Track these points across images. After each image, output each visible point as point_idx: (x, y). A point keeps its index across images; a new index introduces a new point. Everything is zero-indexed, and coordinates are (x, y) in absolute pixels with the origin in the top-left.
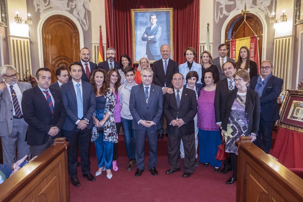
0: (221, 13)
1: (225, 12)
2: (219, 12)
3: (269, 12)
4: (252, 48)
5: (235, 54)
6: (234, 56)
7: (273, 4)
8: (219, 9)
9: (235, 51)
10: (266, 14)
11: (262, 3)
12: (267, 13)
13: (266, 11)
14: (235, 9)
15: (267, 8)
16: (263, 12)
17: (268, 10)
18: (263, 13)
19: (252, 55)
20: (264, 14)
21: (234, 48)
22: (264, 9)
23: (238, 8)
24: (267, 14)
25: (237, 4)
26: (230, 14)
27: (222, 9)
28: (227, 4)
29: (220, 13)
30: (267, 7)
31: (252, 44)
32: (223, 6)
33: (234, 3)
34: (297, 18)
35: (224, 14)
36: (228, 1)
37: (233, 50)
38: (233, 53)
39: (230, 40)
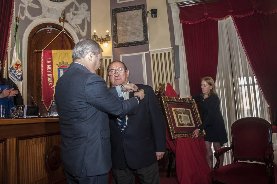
0: (23, 14)
1: (27, 14)
2: (19, 11)
3: (81, 31)
5: (52, 69)
6: (50, 72)
7: (85, 24)
8: (19, 7)
10: (77, 32)
11: (72, 19)
12: (79, 31)
13: (78, 29)
14: (41, 16)
15: (78, 26)
16: (74, 28)
17: (79, 27)
18: (74, 30)
20: (75, 31)
21: (48, 61)
22: (75, 26)
23: (45, 16)
24: (78, 32)
25: (43, 11)
26: (34, 19)
27: (23, 9)
28: (30, 5)
29: (21, 12)
30: (78, 25)
32: (26, 6)
33: (39, 8)
34: (115, 42)
35: (27, 16)
36: (32, 3)
37: (47, 63)
38: (48, 68)
39: (42, 50)
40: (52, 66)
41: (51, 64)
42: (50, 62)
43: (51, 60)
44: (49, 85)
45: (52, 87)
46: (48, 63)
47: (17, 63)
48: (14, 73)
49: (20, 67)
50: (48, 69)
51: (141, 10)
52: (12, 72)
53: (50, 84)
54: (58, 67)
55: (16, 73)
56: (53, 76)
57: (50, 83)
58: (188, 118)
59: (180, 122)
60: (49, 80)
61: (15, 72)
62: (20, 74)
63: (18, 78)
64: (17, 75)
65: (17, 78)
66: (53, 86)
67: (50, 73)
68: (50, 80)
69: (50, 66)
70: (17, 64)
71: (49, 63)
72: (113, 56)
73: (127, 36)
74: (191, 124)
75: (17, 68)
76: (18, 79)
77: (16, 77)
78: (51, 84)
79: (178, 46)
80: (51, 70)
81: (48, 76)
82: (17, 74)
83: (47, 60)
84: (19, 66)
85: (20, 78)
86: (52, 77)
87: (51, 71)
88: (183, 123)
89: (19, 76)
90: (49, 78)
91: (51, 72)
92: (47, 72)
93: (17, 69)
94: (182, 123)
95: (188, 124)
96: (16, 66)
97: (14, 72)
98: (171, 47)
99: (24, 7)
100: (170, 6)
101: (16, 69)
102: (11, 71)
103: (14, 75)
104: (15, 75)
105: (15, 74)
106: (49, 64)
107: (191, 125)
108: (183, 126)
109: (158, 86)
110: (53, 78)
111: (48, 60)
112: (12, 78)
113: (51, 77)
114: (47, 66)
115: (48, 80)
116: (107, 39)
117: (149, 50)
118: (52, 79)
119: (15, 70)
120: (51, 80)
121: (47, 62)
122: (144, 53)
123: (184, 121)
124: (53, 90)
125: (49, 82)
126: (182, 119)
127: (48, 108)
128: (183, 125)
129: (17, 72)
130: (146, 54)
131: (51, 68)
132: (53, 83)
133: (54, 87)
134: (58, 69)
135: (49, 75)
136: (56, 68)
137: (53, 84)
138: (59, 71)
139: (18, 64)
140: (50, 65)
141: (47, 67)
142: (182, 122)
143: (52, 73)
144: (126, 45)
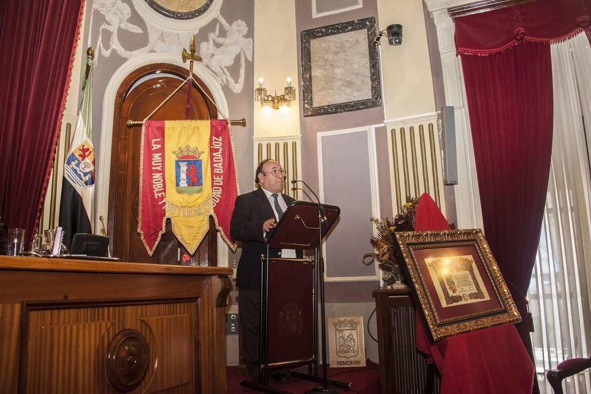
0: (107, 45)
1: (116, 44)
2: (100, 38)
3: (231, 81)
4: (217, 150)
5: (163, 162)
6: (158, 168)
7: (241, 65)
8: (99, 31)
9: (160, 154)
10: (223, 82)
11: (213, 55)
12: (227, 81)
13: (224, 76)
14: (146, 49)
15: (225, 70)
16: (217, 75)
17: (228, 73)
18: (216, 79)
19: (218, 168)
20: (218, 81)
21: (154, 145)
22: (218, 70)
23: (155, 49)
24: (226, 83)
25: (150, 38)
26: (131, 56)
27: (107, 35)
28: (123, 26)
29: (103, 41)
30: (225, 67)
31: (216, 140)
32: (114, 29)
33: (142, 32)
34: (307, 103)
35: (115, 49)
36: (127, 21)
37: (153, 149)
38: (153, 159)
39: (142, 121)
40: (163, 157)
41: (162, 150)
42: (160, 146)
43: (162, 143)
44: (156, 197)
45: (161, 203)
46: (155, 148)
47: (83, 146)
48: (75, 167)
49: (89, 155)
50: (155, 163)
51: (366, 30)
52: (71, 166)
53: (158, 196)
54: (177, 159)
55: (81, 168)
56: (164, 178)
57: (158, 192)
58: (471, 279)
59: (451, 294)
60: (156, 187)
61: (78, 165)
62: (87, 170)
63: (84, 178)
64: (84, 173)
65: (82, 179)
66: (164, 201)
67: (158, 172)
68: (158, 187)
69: (159, 156)
70: (84, 148)
71: (157, 148)
72: (301, 135)
73: (333, 89)
74: (479, 294)
75: (83, 157)
76: (84, 181)
77: (79, 176)
78: (160, 195)
79: (452, 108)
80: (161, 164)
81: (154, 177)
82: (82, 170)
83: (153, 143)
84: (87, 153)
85: (87, 178)
86: (162, 180)
87: (161, 166)
88: (457, 294)
89: (85, 174)
90: (156, 181)
91: (160, 169)
92: (153, 168)
93: (83, 160)
94: (454, 295)
95: (472, 296)
96: (81, 153)
97: (76, 165)
98: (436, 111)
99: (111, 30)
100: (431, 17)
101: (80, 158)
102: (69, 163)
103: (75, 171)
104: (79, 172)
105: (77, 169)
106: (157, 151)
107: (478, 298)
108: (458, 301)
109: (404, 202)
110: (164, 183)
111: (156, 143)
112: (70, 178)
113: (160, 181)
114: (153, 155)
115: (154, 186)
116: (287, 97)
117: (384, 120)
118: (162, 184)
119: (78, 160)
120: (160, 186)
121: (153, 147)
122: (373, 127)
123: (459, 289)
124: (163, 208)
125: (155, 191)
126: (454, 284)
127: (151, 249)
128: (459, 298)
129: (82, 165)
130: (376, 129)
131: (161, 161)
132: (163, 193)
133: (165, 203)
134: (177, 163)
135: (157, 176)
136: (171, 159)
137: (164, 196)
138: (178, 167)
139: (86, 147)
140: (159, 153)
141: (152, 157)
142: (454, 291)
143: (163, 171)
144: (332, 109)
